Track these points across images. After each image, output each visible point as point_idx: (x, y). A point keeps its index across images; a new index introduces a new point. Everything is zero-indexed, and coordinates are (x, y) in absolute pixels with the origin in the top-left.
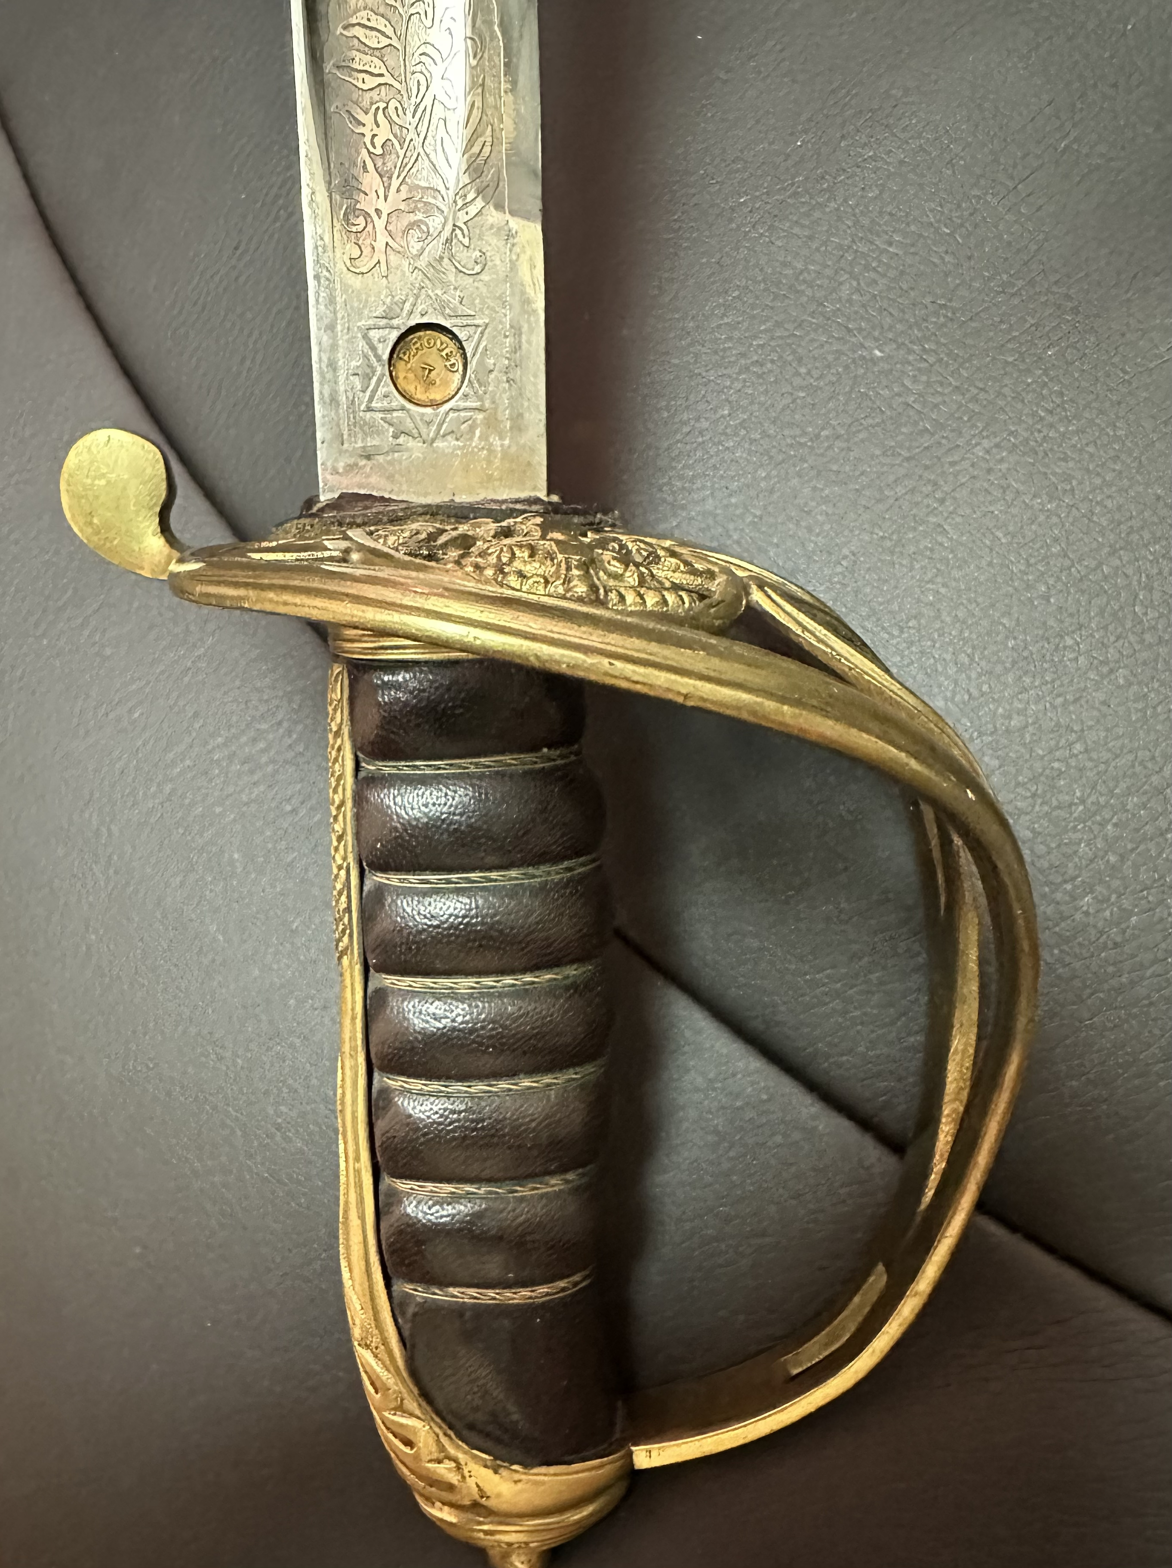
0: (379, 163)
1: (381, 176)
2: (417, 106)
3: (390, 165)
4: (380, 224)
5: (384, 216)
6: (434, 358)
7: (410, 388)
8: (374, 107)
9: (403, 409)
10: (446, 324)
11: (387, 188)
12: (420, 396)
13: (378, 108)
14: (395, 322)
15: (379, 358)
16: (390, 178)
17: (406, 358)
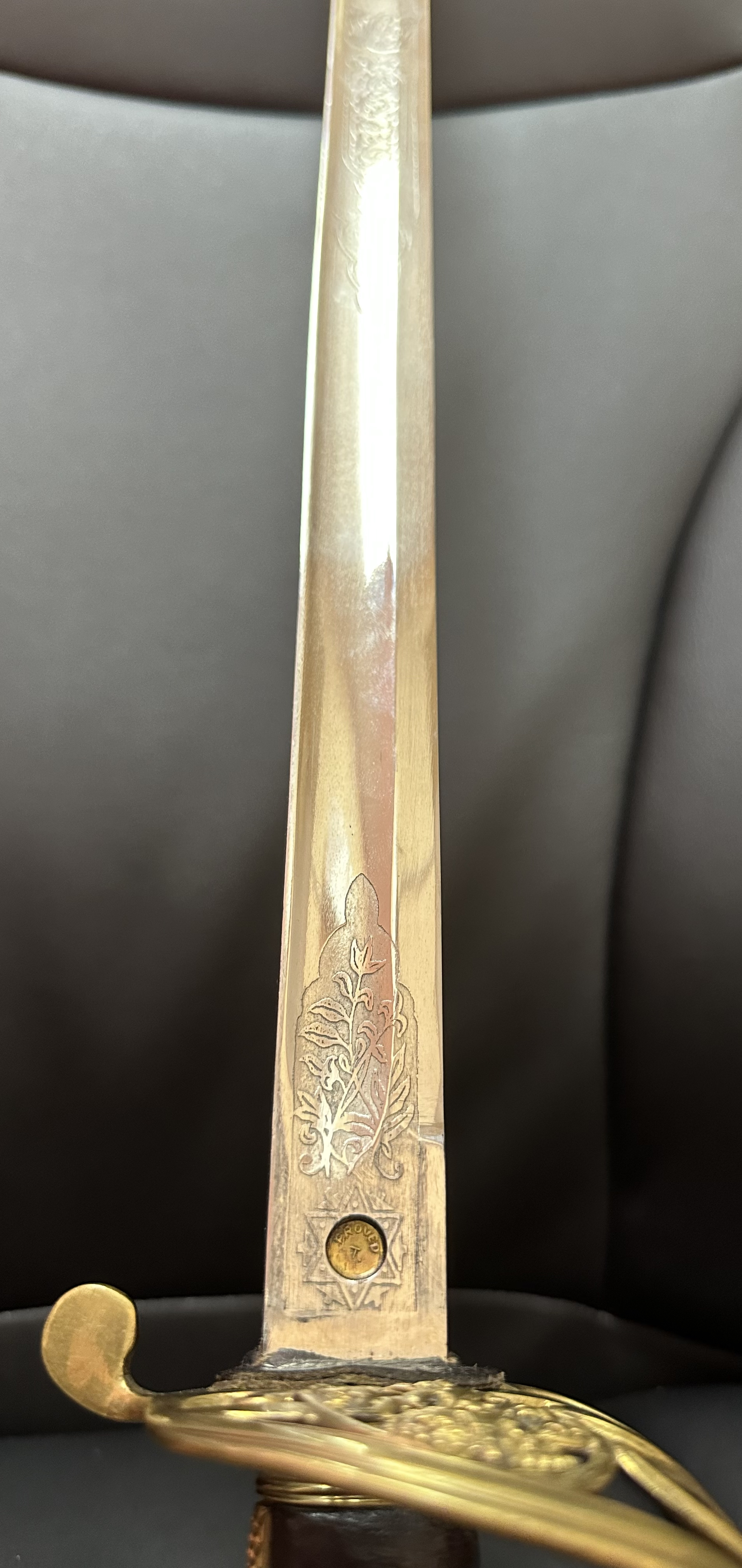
0: (330, 1097)
1: (330, 1105)
3: (336, 1099)
4: (327, 1139)
5: (330, 1134)
6: (361, 1242)
7: (341, 1265)
8: (328, 1059)
9: (334, 1282)
10: (374, 1216)
11: (334, 1114)
12: (348, 1272)
13: (332, 1060)
14: (333, 1214)
16: (337, 1107)
17: (339, 1240)
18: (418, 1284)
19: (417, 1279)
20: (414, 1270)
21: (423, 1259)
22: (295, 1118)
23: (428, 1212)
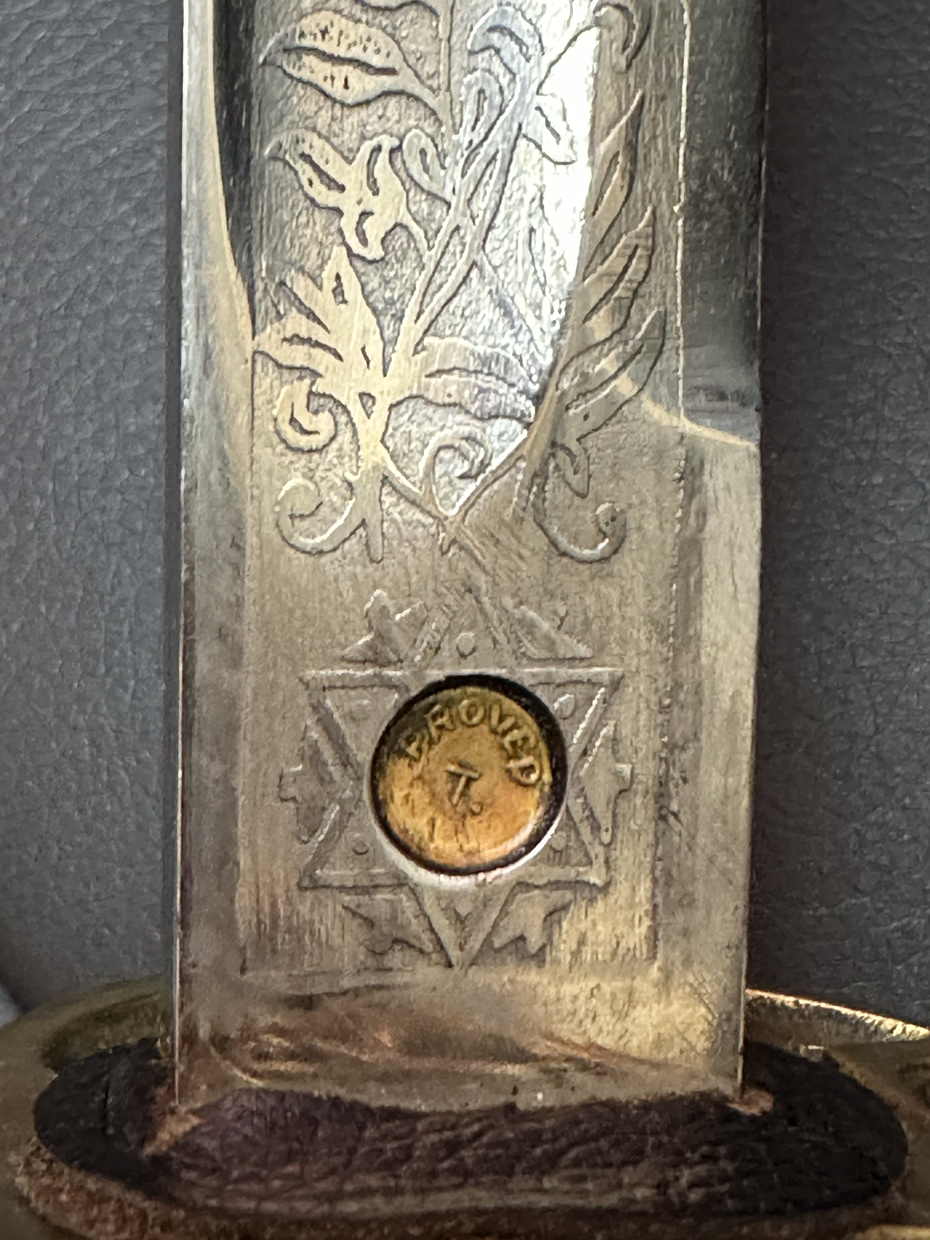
0: (374, 281)
1: (374, 311)
2: (473, 149)
4: (369, 428)
5: (380, 409)
6: (479, 752)
8: (367, 147)
9: (397, 882)
11: (389, 343)
13: (378, 149)
14: (393, 673)
15: (346, 762)
16: (398, 318)
17: (412, 750)
18: (661, 882)
19: (660, 865)
20: (651, 838)
21: (680, 805)
22: (259, 359)
23: (704, 660)
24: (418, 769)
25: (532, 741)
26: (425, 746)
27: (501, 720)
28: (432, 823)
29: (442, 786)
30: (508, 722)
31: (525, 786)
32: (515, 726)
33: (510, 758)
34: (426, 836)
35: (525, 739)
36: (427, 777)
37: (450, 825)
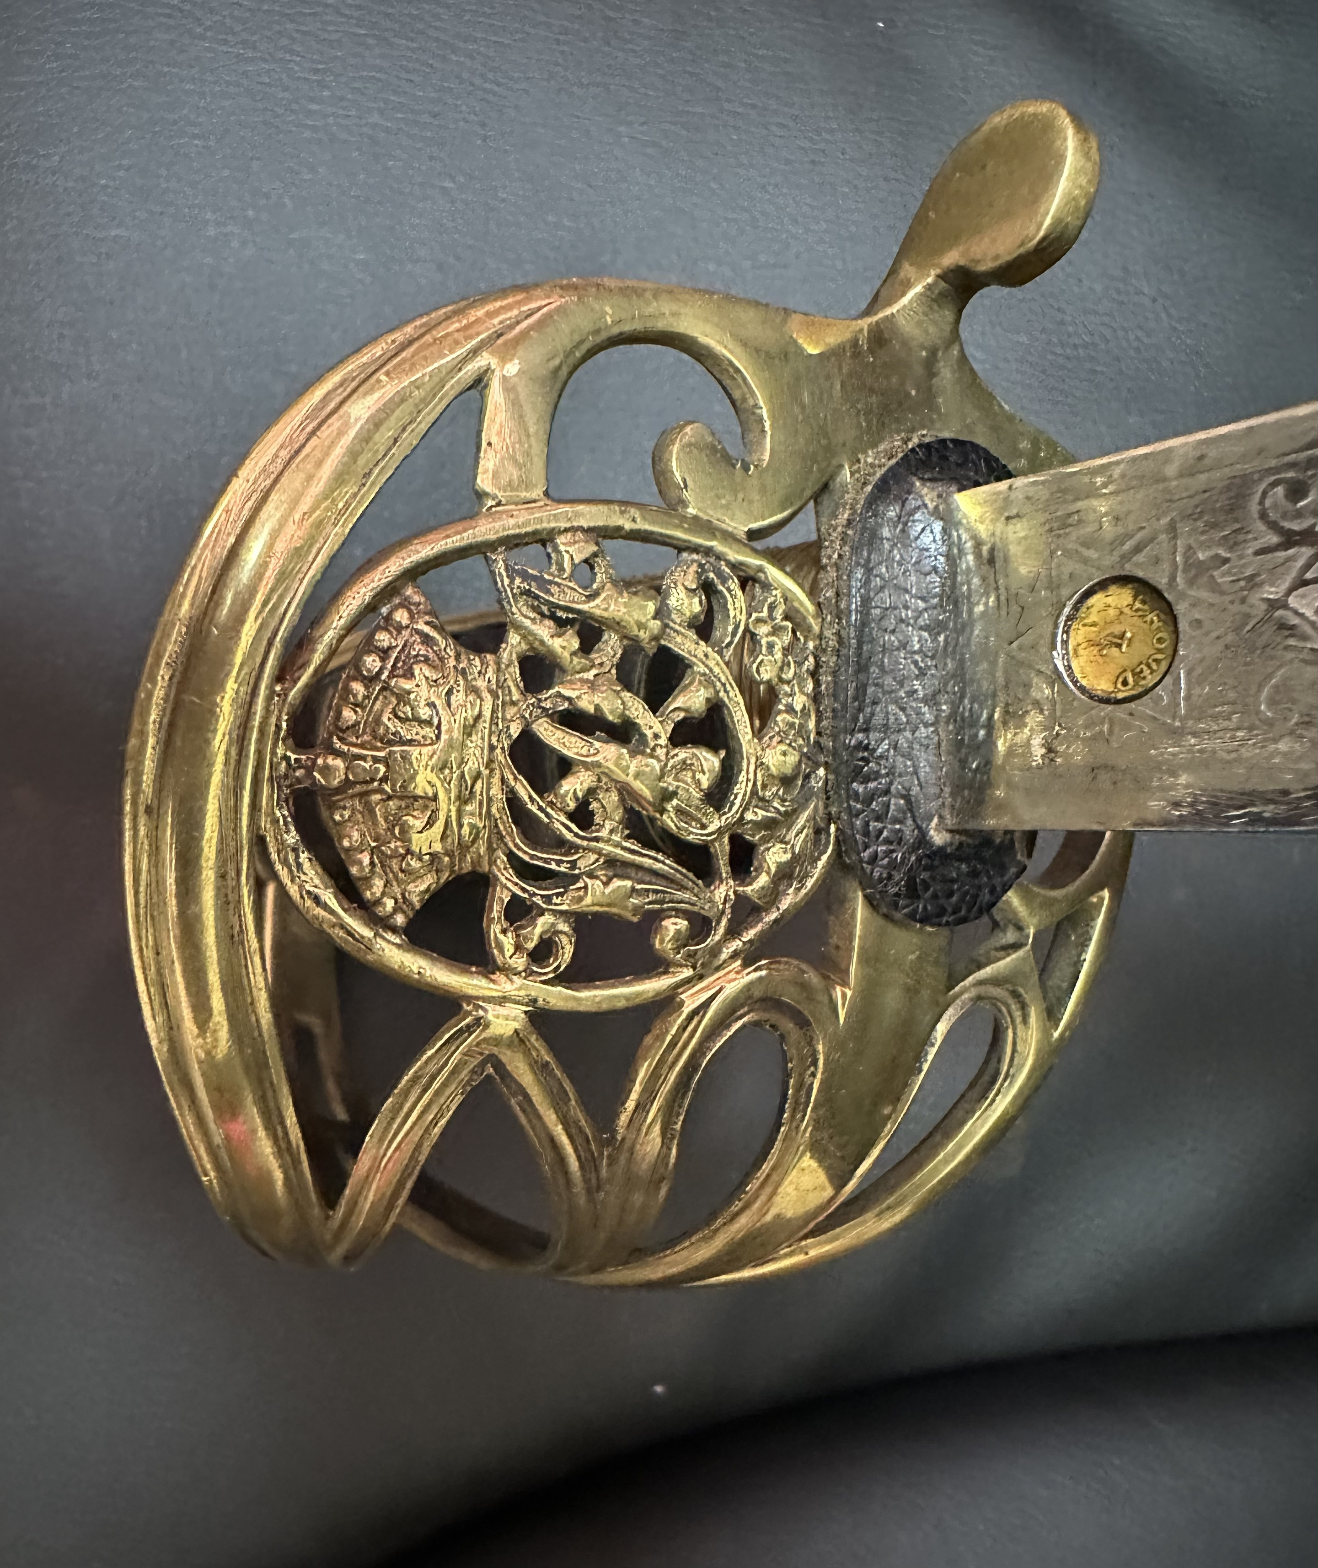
6: (1142, 650)
15: (1124, 558)
17: (1138, 605)
24: (1127, 610)
25: (1143, 682)
26: (1140, 613)
27: (1155, 660)
28: (1094, 624)
29: (1117, 629)
30: (1154, 667)
31: (1116, 683)
32: (1152, 672)
33: (1133, 671)
34: (1086, 621)
35: (1144, 678)
36: (1122, 617)
37: (1092, 636)
